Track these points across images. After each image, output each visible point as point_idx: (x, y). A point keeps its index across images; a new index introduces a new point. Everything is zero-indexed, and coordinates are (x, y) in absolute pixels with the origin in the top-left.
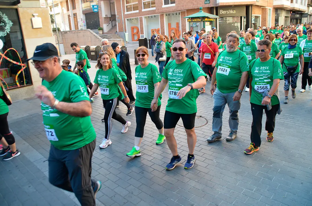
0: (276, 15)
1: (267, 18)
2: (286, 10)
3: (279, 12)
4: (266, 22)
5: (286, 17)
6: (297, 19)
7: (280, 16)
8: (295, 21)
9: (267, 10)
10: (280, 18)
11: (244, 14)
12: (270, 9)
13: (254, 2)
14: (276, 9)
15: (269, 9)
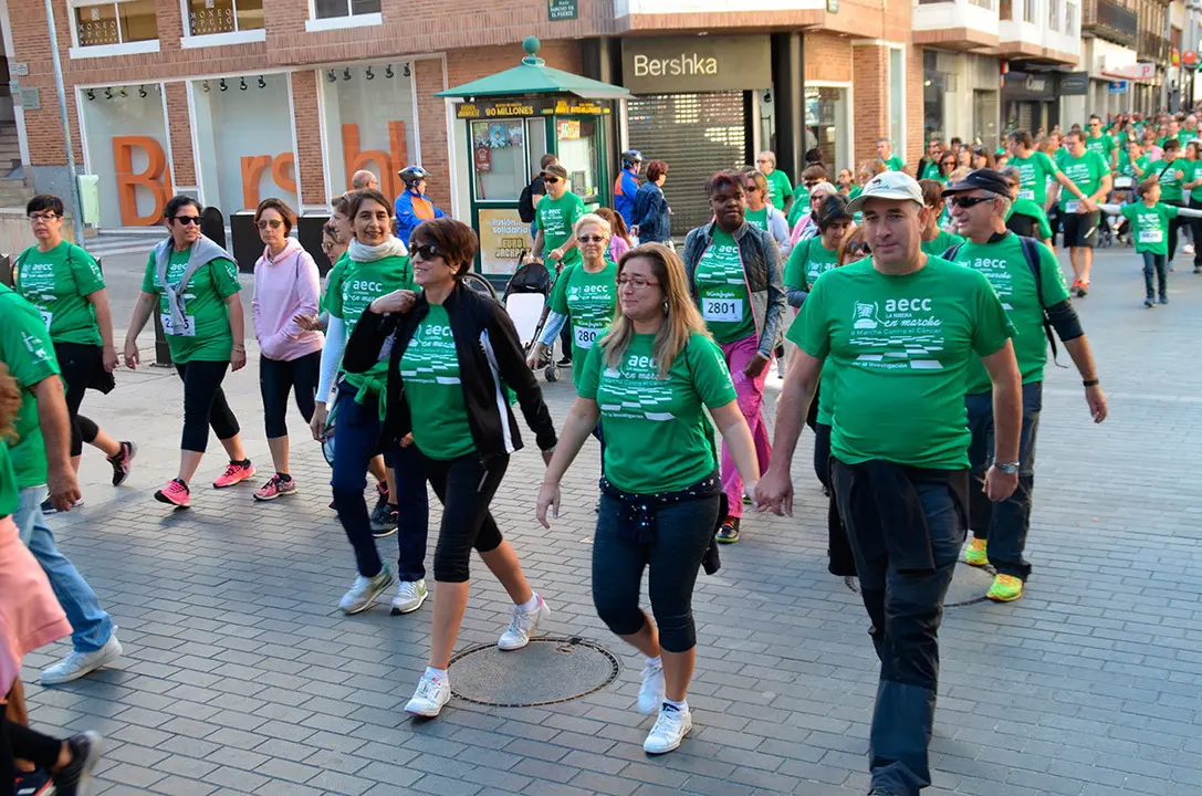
0: (928, 83)
1: (885, 97)
2: (976, 57)
3: (943, 65)
4: (881, 122)
5: (979, 92)
6: (1034, 103)
7: (951, 87)
8: (1025, 113)
9: (881, 52)
10: (948, 98)
11: (762, 79)
12: (895, 52)
13: (813, 12)
14: (925, 51)
15: (892, 50)
